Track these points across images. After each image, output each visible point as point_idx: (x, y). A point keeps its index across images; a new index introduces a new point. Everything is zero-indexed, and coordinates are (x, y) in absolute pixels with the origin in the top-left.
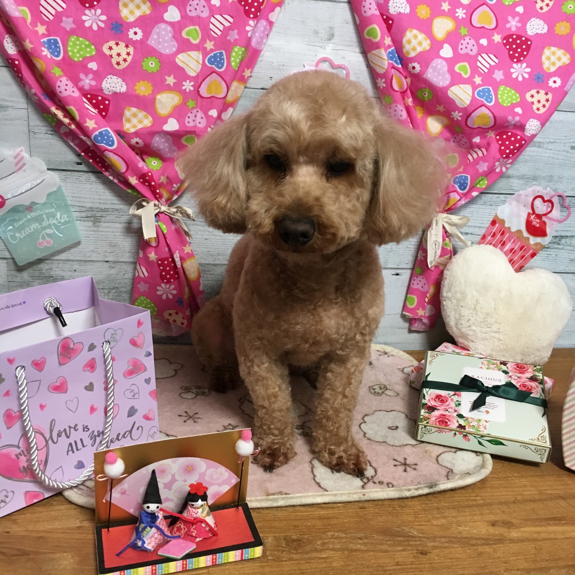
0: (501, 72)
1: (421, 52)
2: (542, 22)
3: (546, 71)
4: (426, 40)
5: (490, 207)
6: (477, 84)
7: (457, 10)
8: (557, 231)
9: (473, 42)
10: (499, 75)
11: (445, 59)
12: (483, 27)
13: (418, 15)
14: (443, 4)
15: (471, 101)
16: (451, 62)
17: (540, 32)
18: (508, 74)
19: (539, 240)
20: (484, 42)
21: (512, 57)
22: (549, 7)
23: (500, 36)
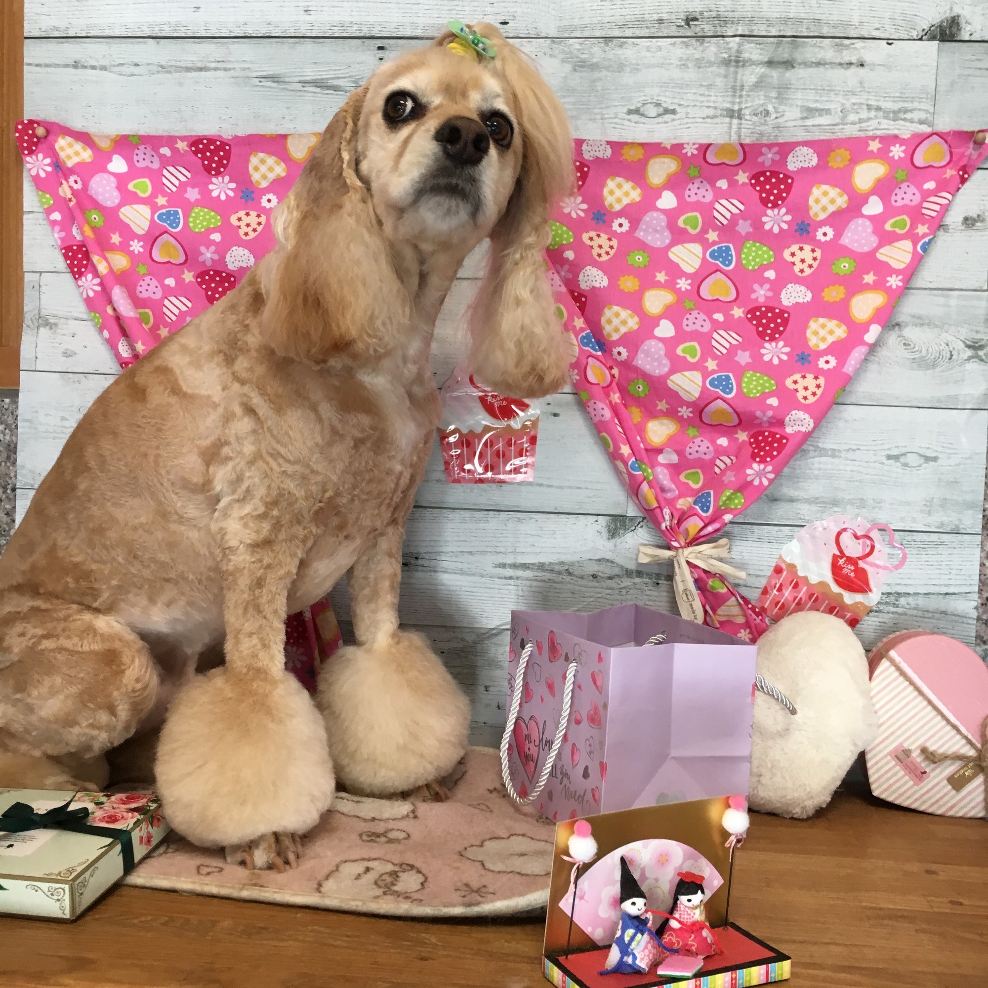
0: (747, 353)
1: (625, 333)
2: (803, 288)
3: (814, 349)
4: (632, 317)
5: (770, 545)
6: (710, 369)
7: (678, 281)
8: (889, 585)
9: (702, 316)
10: (744, 357)
11: (662, 340)
12: (717, 300)
13: (621, 287)
14: (657, 274)
15: (702, 392)
16: (670, 344)
17: (801, 300)
18: (757, 357)
19: (858, 597)
20: (719, 317)
21: (762, 335)
22: (813, 269)
23: (742, 310)
